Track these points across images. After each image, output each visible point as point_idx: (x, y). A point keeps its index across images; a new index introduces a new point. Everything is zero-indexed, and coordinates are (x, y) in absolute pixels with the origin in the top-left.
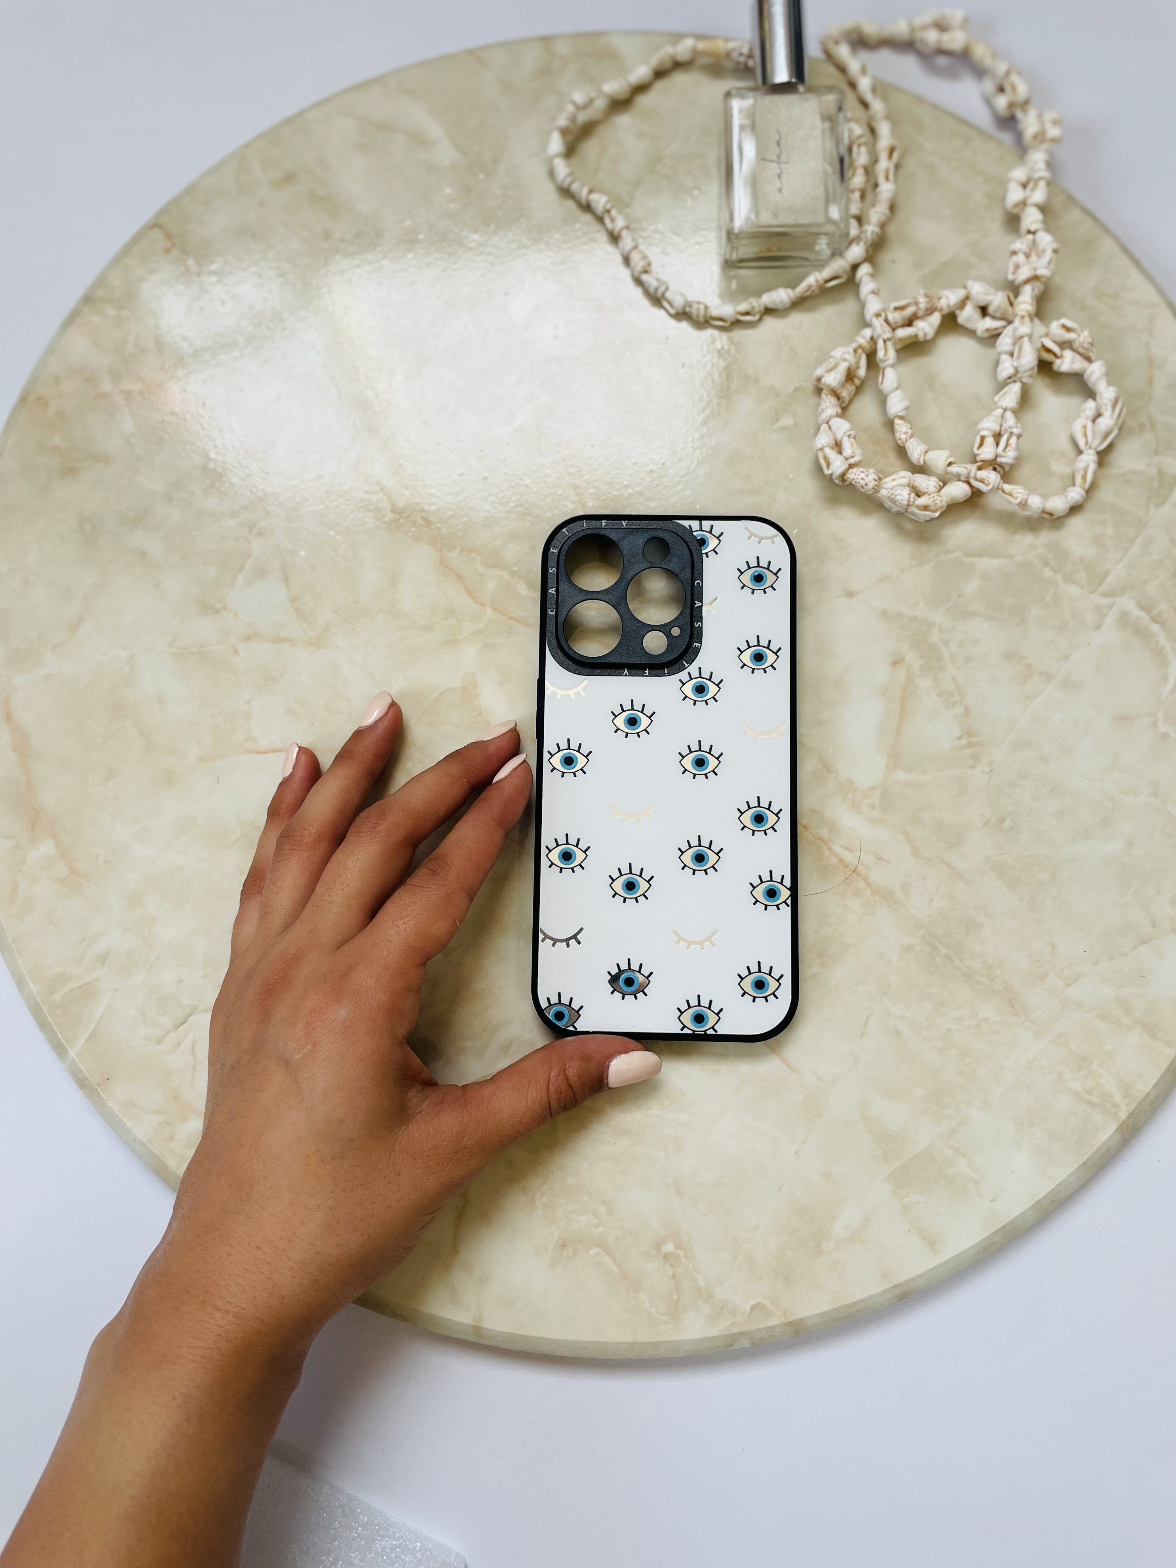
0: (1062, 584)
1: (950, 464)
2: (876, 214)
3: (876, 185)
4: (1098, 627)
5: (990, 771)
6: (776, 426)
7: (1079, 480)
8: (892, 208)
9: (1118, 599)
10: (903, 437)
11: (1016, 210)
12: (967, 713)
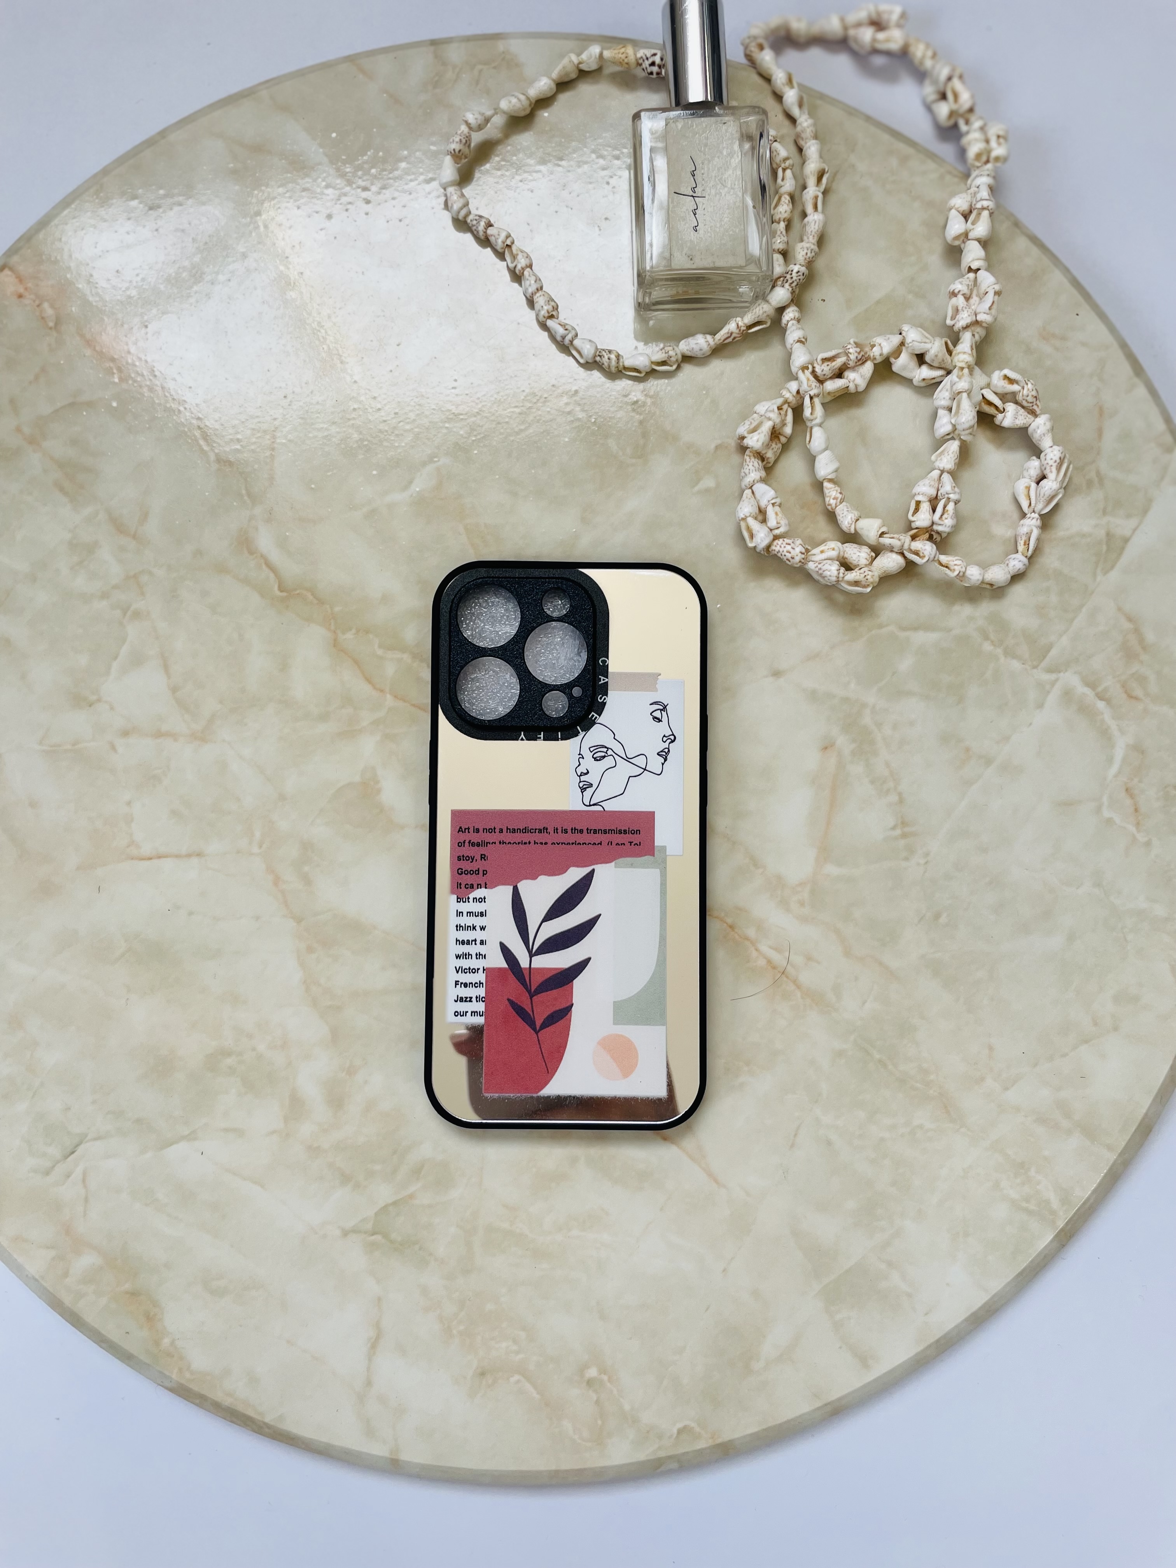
0: (1002, 659)
1: (882, 534)
2: (802, 251)
3: (804, 215)
4: (1040, 706)
5: (926, 863)
6: (696, 488)
7: (1021, 548)
8: (821, 241)
9: (1062, 674)
10: (833, 502)
11: (957, 243)
12: (901, 801)
